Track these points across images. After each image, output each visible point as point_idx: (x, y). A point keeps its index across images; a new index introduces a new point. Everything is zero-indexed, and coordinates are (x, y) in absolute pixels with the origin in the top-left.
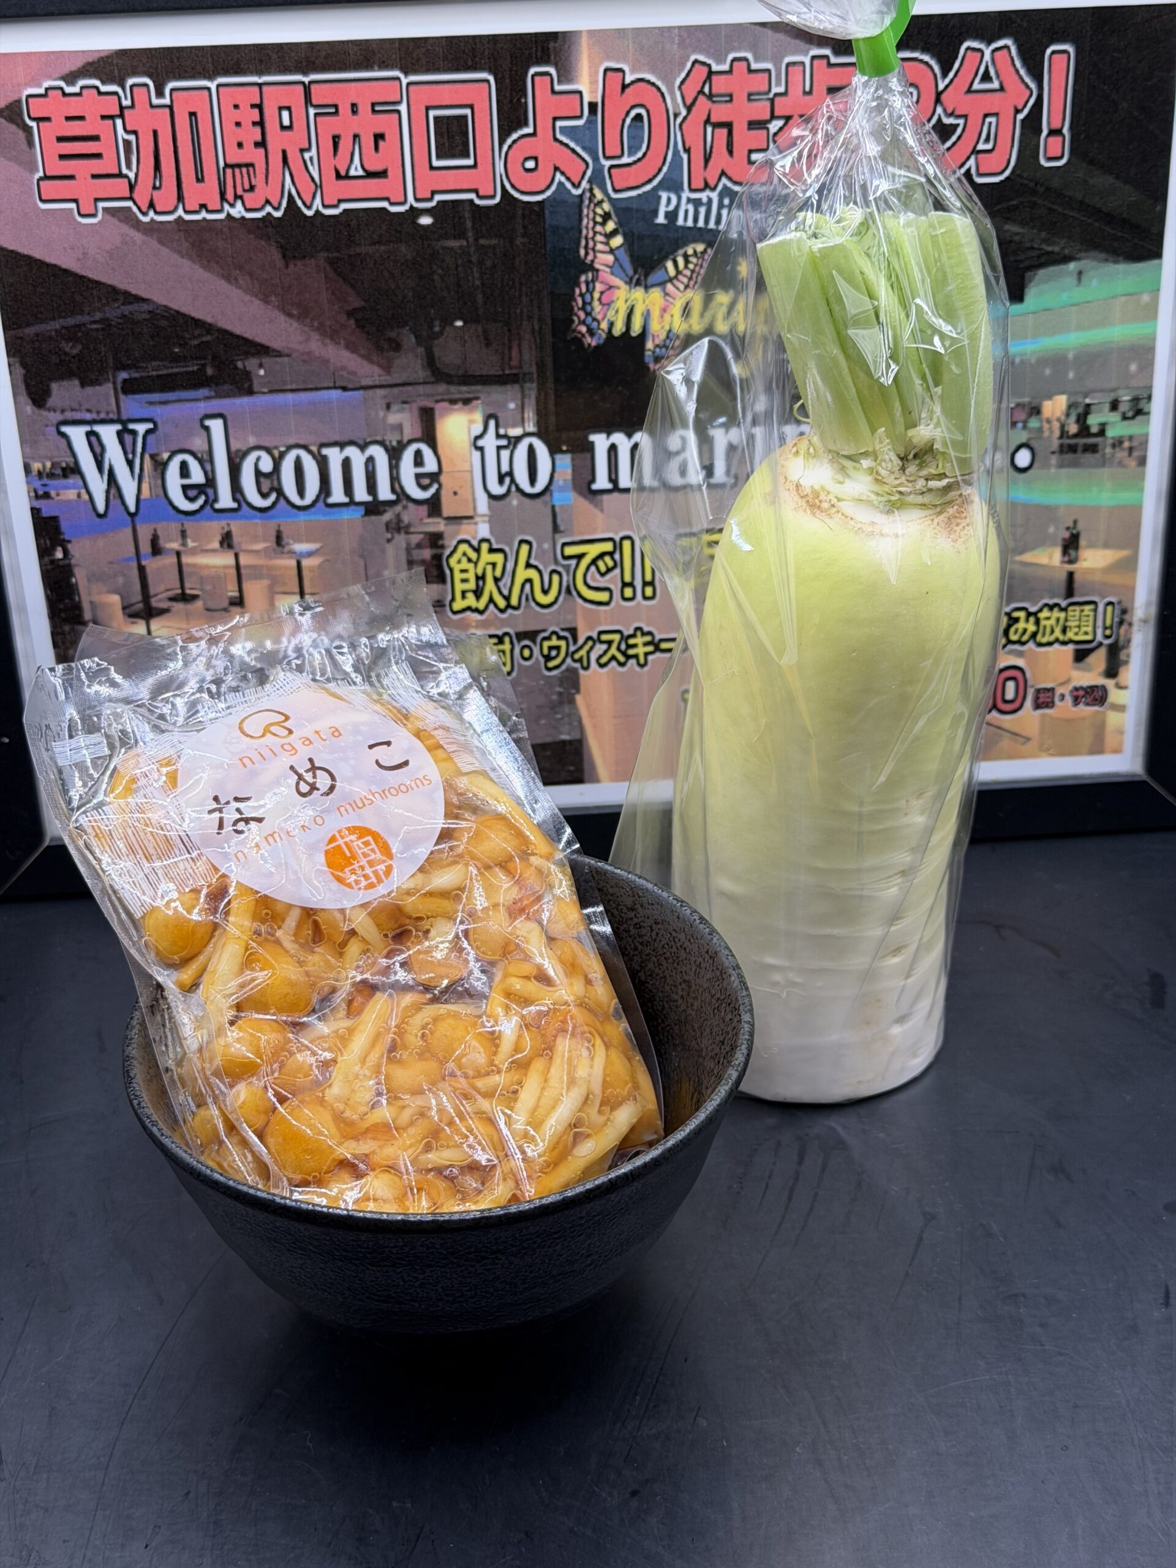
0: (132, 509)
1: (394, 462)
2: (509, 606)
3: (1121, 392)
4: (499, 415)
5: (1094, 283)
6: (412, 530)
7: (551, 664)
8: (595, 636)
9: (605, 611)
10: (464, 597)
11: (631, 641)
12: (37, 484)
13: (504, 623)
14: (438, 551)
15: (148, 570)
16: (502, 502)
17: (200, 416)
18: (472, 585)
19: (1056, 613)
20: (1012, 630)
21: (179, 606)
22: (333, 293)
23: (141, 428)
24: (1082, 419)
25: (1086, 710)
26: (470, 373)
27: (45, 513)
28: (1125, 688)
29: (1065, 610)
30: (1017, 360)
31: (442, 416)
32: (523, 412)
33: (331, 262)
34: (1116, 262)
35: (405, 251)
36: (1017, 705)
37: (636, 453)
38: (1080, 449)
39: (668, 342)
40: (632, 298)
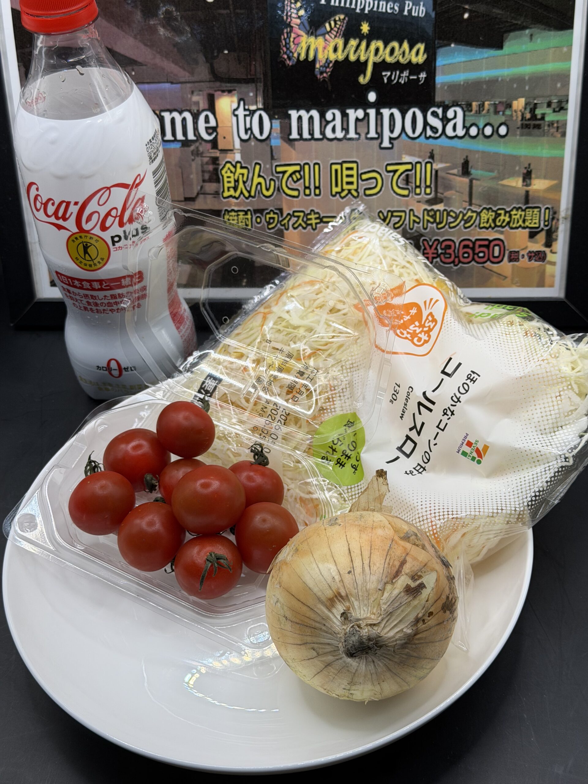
1: (195, 121)
2: (250, 196)
3: (553, 98)
4: (245, 99)
5: (539, 41)
6: (204, 155)
7: (270, 226)
8: (291, 213)
9: (296, 201)
10: (229, 190)
11: (309, 217)
13: (248, 204)
14: (217, 166)
16: (247, 143)
18: (232, 184)
19: (520, 212)
20: (498, 220)
24: (533, 111)
25: (535, 264)
26: (232, 77)
28: (555, 253)
29: (524, 210)
30: (500, 79)
31: (218, 98)
32: (256, 97)
34: (549, 30)
35: (201, 15)
36: (500, 259)
37: (311, 121)
38: (532, 126)
39: (326, 65)
40: (309, 41)
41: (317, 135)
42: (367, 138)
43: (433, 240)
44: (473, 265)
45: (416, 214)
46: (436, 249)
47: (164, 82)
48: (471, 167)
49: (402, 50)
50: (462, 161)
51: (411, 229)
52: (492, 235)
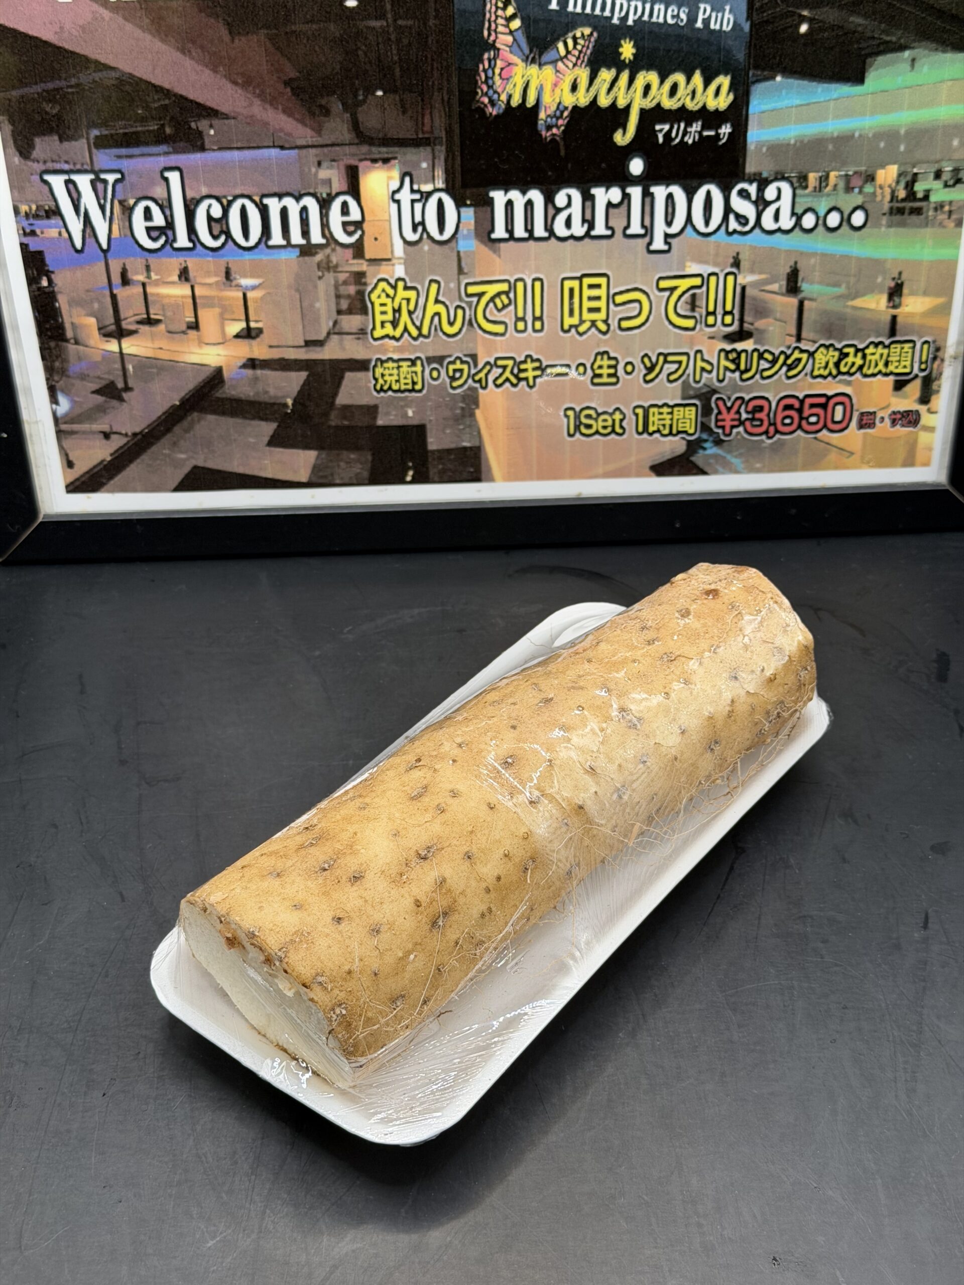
0: (105, 246)
1: (324, 211)
2: (420, 335)
3: (944, 164)
4: (414, 173)
5: (925, 69)
6: (340, 269)
7: (455, 384)
8: (492, 361)
9: (501, 341)
10: (383, 326)
11: (523, 367)
12: (25, 223)
13: (416, 349)
14: (361, 288)
15: (119, 298)
16: (416, 247)
17: (161, 168)
18: (390, 317)
19: (880, 350)
20: (843, 363)
21: (144, 329)
22: (272, 65)
23: (111, 178)
24: (910, 186)
25: (901, 431)
26: (389, 136)
27: (32, 248)
28: (935, 412)
29: (888, 347)
30: (857, 135)
31: (365, 173)
32: (433, 171)
33: (271, 39)
34: (944, 51)
35: (334, 29)
36: (844, 425)
37: (529, 208)
38: (907, 211)
39: (558, 113)
40: (528, 73)
41: (539, 231)
42: (626, 236)
43: (733, 398)
44: (799, 435)
45: (706, 357)
46: (738, 412)
47: (268, 147)
48: (803, 280)
49: (691, 87)
50: (788, 270)
51: (698, 382)
52: (831, 388)
